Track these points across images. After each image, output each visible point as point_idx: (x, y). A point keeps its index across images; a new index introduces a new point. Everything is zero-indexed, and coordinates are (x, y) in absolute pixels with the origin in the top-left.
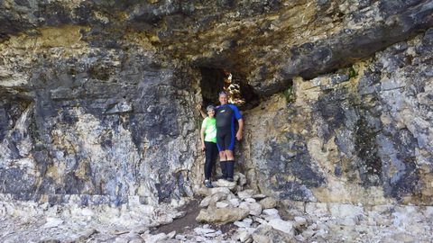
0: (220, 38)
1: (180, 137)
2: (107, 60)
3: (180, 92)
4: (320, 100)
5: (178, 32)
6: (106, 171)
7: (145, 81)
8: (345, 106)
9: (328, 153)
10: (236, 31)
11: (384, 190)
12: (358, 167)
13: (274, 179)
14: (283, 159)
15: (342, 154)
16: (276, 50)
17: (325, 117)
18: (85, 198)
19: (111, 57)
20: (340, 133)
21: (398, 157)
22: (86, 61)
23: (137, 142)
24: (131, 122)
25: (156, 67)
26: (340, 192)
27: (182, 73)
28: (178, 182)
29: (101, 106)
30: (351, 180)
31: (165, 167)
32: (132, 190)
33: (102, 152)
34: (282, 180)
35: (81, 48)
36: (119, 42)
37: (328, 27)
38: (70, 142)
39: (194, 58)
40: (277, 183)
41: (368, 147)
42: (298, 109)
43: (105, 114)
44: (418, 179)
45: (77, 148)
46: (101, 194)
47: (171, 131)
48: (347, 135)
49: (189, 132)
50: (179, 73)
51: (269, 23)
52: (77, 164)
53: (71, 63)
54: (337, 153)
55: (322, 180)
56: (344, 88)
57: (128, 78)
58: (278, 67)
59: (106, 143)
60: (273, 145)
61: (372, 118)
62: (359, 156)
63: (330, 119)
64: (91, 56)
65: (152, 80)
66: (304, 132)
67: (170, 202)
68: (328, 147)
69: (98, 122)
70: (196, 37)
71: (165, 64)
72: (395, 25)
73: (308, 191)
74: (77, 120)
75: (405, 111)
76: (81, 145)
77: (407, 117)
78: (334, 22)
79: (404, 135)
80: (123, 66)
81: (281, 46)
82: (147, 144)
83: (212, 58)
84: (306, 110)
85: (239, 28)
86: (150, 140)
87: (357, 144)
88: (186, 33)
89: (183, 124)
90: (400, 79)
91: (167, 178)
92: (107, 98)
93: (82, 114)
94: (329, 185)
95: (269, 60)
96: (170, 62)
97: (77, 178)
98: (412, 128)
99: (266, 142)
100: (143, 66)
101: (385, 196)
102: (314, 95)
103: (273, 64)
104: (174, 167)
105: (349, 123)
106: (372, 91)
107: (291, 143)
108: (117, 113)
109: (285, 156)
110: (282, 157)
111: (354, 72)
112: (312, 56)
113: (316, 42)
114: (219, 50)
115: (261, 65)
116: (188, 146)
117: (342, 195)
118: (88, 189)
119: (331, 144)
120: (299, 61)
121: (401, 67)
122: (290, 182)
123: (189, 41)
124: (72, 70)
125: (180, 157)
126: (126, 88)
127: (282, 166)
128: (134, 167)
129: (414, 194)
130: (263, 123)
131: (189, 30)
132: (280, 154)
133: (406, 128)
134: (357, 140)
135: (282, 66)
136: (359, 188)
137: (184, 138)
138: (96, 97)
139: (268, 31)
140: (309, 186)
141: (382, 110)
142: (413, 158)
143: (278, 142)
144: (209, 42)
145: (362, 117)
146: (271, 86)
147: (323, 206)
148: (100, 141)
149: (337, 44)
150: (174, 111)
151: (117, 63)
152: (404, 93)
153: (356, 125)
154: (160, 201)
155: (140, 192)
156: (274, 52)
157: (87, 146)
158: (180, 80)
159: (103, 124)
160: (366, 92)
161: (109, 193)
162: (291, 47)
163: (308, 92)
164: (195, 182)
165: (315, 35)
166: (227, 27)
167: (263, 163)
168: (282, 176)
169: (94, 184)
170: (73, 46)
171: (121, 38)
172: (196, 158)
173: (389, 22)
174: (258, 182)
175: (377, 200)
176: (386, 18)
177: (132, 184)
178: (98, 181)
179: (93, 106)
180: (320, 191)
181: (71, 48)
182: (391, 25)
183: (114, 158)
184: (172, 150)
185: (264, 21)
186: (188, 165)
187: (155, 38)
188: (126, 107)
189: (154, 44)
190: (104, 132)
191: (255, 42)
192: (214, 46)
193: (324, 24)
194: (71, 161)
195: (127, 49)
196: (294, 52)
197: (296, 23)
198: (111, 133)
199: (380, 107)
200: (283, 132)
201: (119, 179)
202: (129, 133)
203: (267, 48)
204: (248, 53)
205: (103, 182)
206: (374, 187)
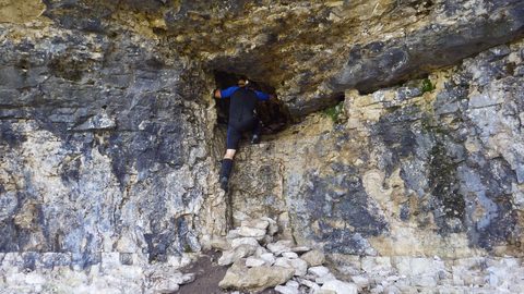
0: (255, 29)
1: (185, 167)
2: (82, 49)
3: (187, 104)
4: (382, 120)
5: (195, 14)
6: (68, 216)
7: (139, 85)
8: (416, 129)
9: (390, 191)
10: (281, 20)
11: (469, 238)
12: (432, 209)
13: (316, 225)
14: (328, 198)
15: (411, 191)
16: (329, 51)
17: (388, 143)
18: (31, 258)
19: (89, 45)
20: (407, 164)
21: (488, 195)
22: (49, 48)
23: (119, 172)
24: (112, 144)
25: (157, 65)
26: (409, 242)
27: (191, 76)
28: (179, 231)
29: (66, 119)
30: (423, 225)
31: (160, 210)
32: (108, 243)
33: (63, 188)
34: (328, 226)
35: (41, 28)
36: (104, 23)
37: (408, 21)
38: (10, 173)
39: (211, 57)
40: (320, 231)
41: (447, 182)
42: (351, 132)
43: (73, 131)
44: (515, 223)
45: (21, 183)
46: (57, 251)
47: (172, 158)
48: (417, 167)
49: (198, 160)
50: (187, 77)
51: (328, 11)
52: (20, 205)
53: (23, 49)
54: (403, 190)
55: (383, 226)
56: (415, 105)
57: (112, 79)
58: (327, 74)
59: (70, 175)
60: (315, 180)
61: (452, 145)
62: (433, 194)
63: (395, 146)
64: (57, 41)
65: (149, 84)
66: (359, 162)
67: (166, 260)
68: (391, 183)
69: (59, 144)
70: (221, 26)
71: (170, 61)
72: (502, 20)
73: (364, 241)
74: (24, 139)
75: (501, 136)
76: (28, 177)
77: (503, 143)
78: (417, 14)
79: (496, 167)
80: (105, 61)
81: (338, 45)
82: (135, 175)
83: (237, 59)
84: (362, 134)
85: (284, 15)
86: (140, 171)
87: (432, 178)
88: (207, 18)
89: (190, 149)
90: (497, 93)
91: (162, 225)
92: (77, 107)
93: (34, 130)
94: (393, 232)
95: (316, 64)
96: (177, 59)
97: (17, 228)
98: (510, 157)
99: (304, 176)
100: (137, 63)
101: (471, 246)
102: (374, 114)
103: (321, 70)
104: (173, 210)
105: (420, 151)
106: (455, 109)
107: (340, 177)
108: (91, 130)
109: (331, 194)
110: (327, 195)
111: (430, 84)
112: (377, 62)
113: (388, 42)
114: (249, 46)
115: (302, 72)
116: (196, 180)
117: (411, 246)
118: (35, 243)
119: (396, 178)
120: (358, 67)
121: (498, 78)
122: (339, 230)
123: (210, 30)
124: (24, 62)
125: (184, 196)
126: (108, 94)
127: (327, 208)
128: (113, 209)
129: (510, 243)
130: (301, 150)
131: (212, 13)
132: (325, 192)
133: (500, 158)
134: (432, 173)
135: (334, 73)
136: (435, 235)
137: (191, 169)
138: (59, 105)
139: (324, 22)
140: (365, 234)
141: (468, 133)
142: (509, 197)
143: (322, 176)
144: (237, 34)
145: (439, 143)
146: (311, 101)
147: (385, 261)
148: (61, 171)
149: (418, 45)
150: (178, 130)
151: (97, 56)
152: (501, 112)
153: (430, 153)
154: (151, 259)
155: (120, 247)
156: (326, 54)
157: (38, 179)
158: (188, 87)
159: (67, 145)
160: (446, 111)
161: (70, 249)
162: (352, 46)
163: (365, 109)
164: (204, 231)
165: (389, 32)
166: (268, 13)
167: (300, 204)
168: (328, 222)
169: (46, 235)
170: (28, 24)
171: (108, 18)
172: (206, 196)
173: (495, 17)
174: (293, 230)
175: (459, 252)
176: (491, 12)
177: (107, 234)
178: (53, 231)
179: (54, 118)
180: (381, 241)
181: (25, 27)
182: (498, 21)
183: (82, 196)
184: (172, 185)
185: (321, 8)
186: (194, 207)
187: (160, 23)
188: (107, 122)
189: (157, 31)
190: (68, 158)
191: (303, 38)
192: (243, 40)
193: (403, 17)
194: (9, 201)
195: (114, 35)
196: (355, 55)
197: (365, 13)
198: (78, 160)
199: (465, 131)
200: (329, 163)
201: (89, 229)
202: (108, 161)
203: (316, 48)
204: (287, 54)
205: (61, 233)
206: (456, 235)
